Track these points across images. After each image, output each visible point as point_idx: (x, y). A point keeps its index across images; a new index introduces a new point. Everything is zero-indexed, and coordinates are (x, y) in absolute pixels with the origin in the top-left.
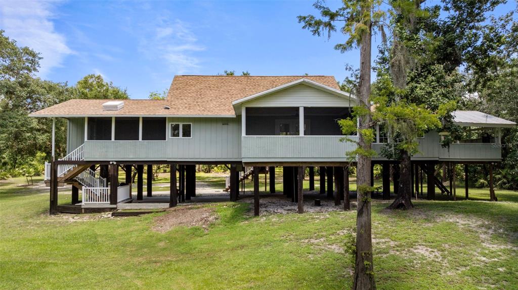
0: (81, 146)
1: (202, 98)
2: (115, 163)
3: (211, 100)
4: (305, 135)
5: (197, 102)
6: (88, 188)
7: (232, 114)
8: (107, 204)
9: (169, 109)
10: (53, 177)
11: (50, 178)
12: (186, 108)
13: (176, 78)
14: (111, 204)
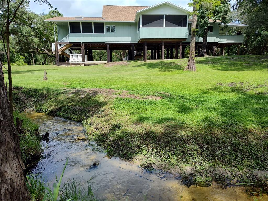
0: (67, 36)
1: (118, 15)
2: (83, 43)
3: (122, 16)
4: (166, 27)
5: (116, 17)
6: (72, 54)
7: (132, 20)
8: (80, 61)
9: (104, 19)
10: (56, 49)
11: (55, 50)
12: (112, 18)
13: (104, 6)
14: (83, 61)
